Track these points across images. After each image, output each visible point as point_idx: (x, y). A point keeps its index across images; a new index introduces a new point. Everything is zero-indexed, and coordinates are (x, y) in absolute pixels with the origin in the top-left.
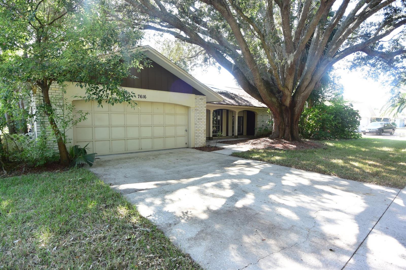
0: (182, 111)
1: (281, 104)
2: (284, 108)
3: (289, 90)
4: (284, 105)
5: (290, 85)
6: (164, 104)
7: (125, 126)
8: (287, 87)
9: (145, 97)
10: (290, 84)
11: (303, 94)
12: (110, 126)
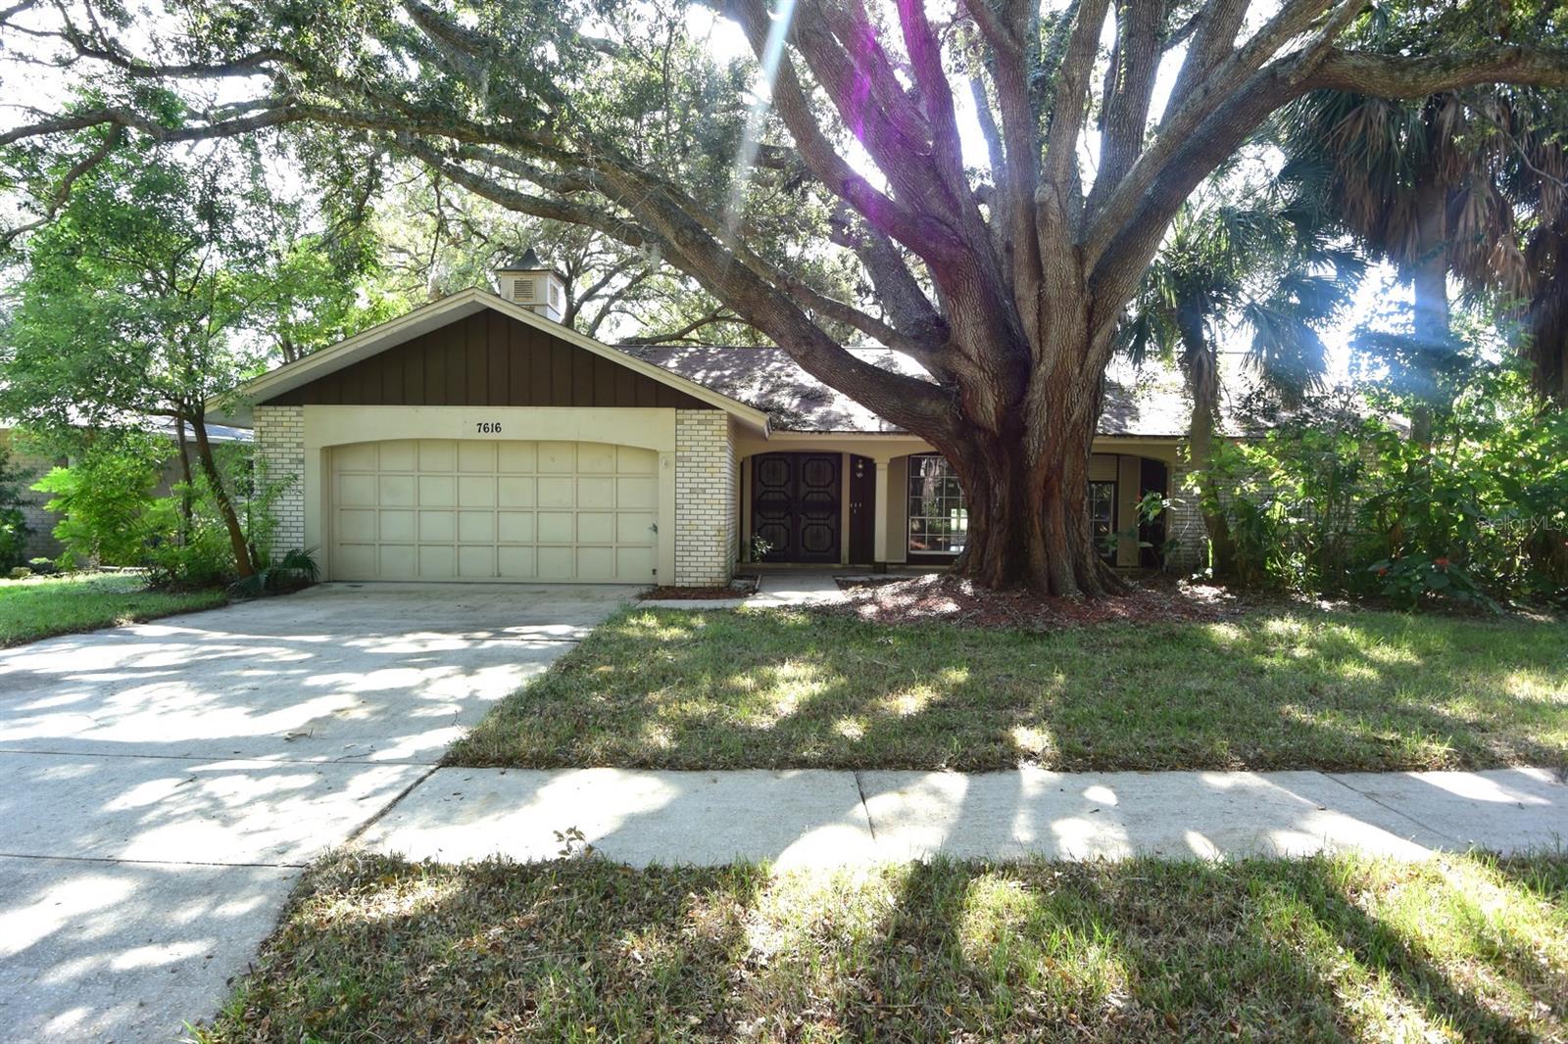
0: (640, 465)
1: (967, 426)
2: (980, 438)
3: (969, 358)
4: (979, 428)
5: (969, 339)
6: (576, 445)
7: (458, 510)
8: (959, 349)
9: (497, 428)
10: (968, 331)
11: (1043, 368)
12: (418, 510)
